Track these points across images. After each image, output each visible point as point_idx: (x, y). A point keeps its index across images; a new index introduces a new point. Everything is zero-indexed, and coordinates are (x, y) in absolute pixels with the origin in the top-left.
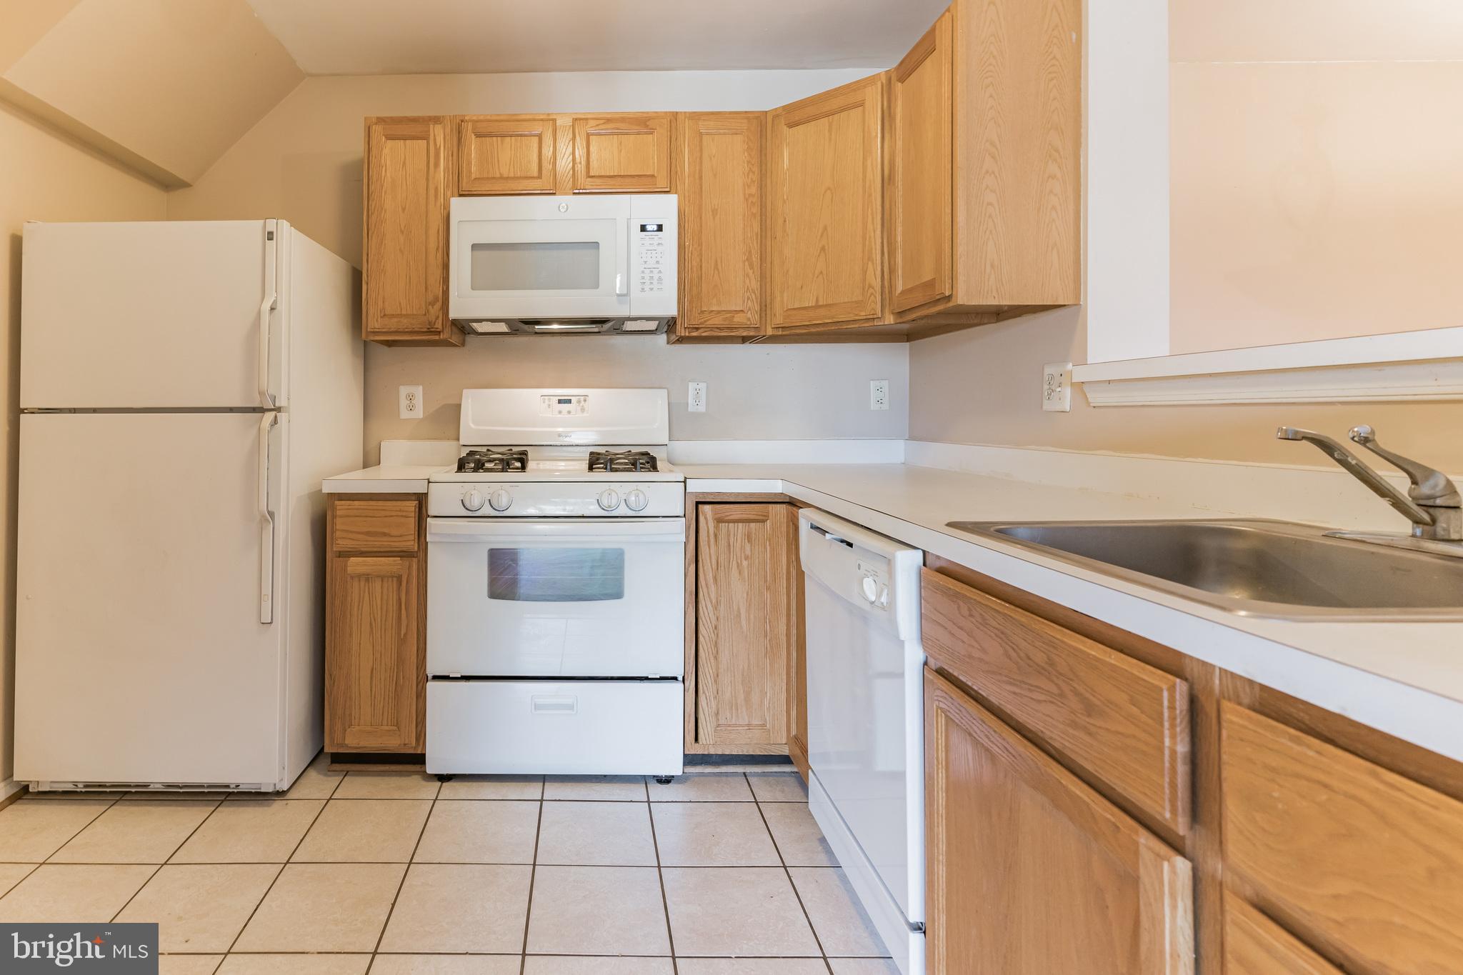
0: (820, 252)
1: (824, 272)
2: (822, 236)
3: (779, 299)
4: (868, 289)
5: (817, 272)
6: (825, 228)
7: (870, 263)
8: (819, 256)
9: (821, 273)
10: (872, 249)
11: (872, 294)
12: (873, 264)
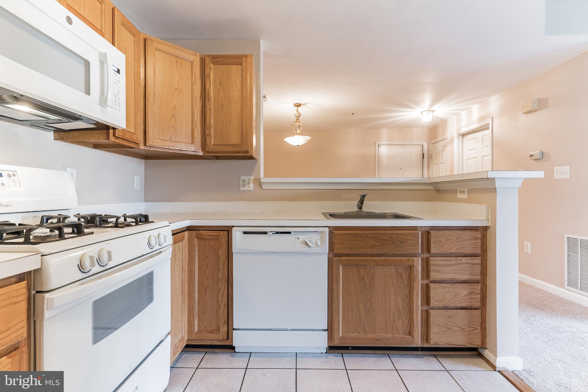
0: (172, 116)
1: (175, 126)
2: (173, 109)
3: (151, 132)
4: (195, 139)
5: (171, 125)
6: (175, 107)
7: (196, 129)
8: (172, 118)
9: (173, 126)
10: (197, 123)
11: (197, 142)
12: (197, 129)
